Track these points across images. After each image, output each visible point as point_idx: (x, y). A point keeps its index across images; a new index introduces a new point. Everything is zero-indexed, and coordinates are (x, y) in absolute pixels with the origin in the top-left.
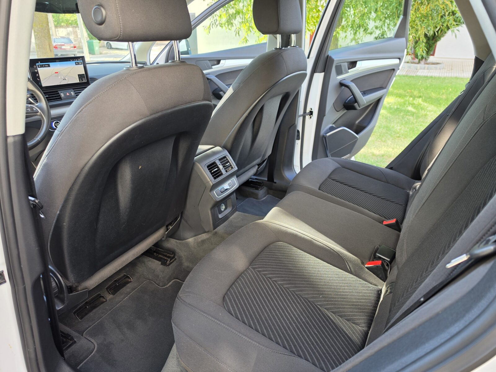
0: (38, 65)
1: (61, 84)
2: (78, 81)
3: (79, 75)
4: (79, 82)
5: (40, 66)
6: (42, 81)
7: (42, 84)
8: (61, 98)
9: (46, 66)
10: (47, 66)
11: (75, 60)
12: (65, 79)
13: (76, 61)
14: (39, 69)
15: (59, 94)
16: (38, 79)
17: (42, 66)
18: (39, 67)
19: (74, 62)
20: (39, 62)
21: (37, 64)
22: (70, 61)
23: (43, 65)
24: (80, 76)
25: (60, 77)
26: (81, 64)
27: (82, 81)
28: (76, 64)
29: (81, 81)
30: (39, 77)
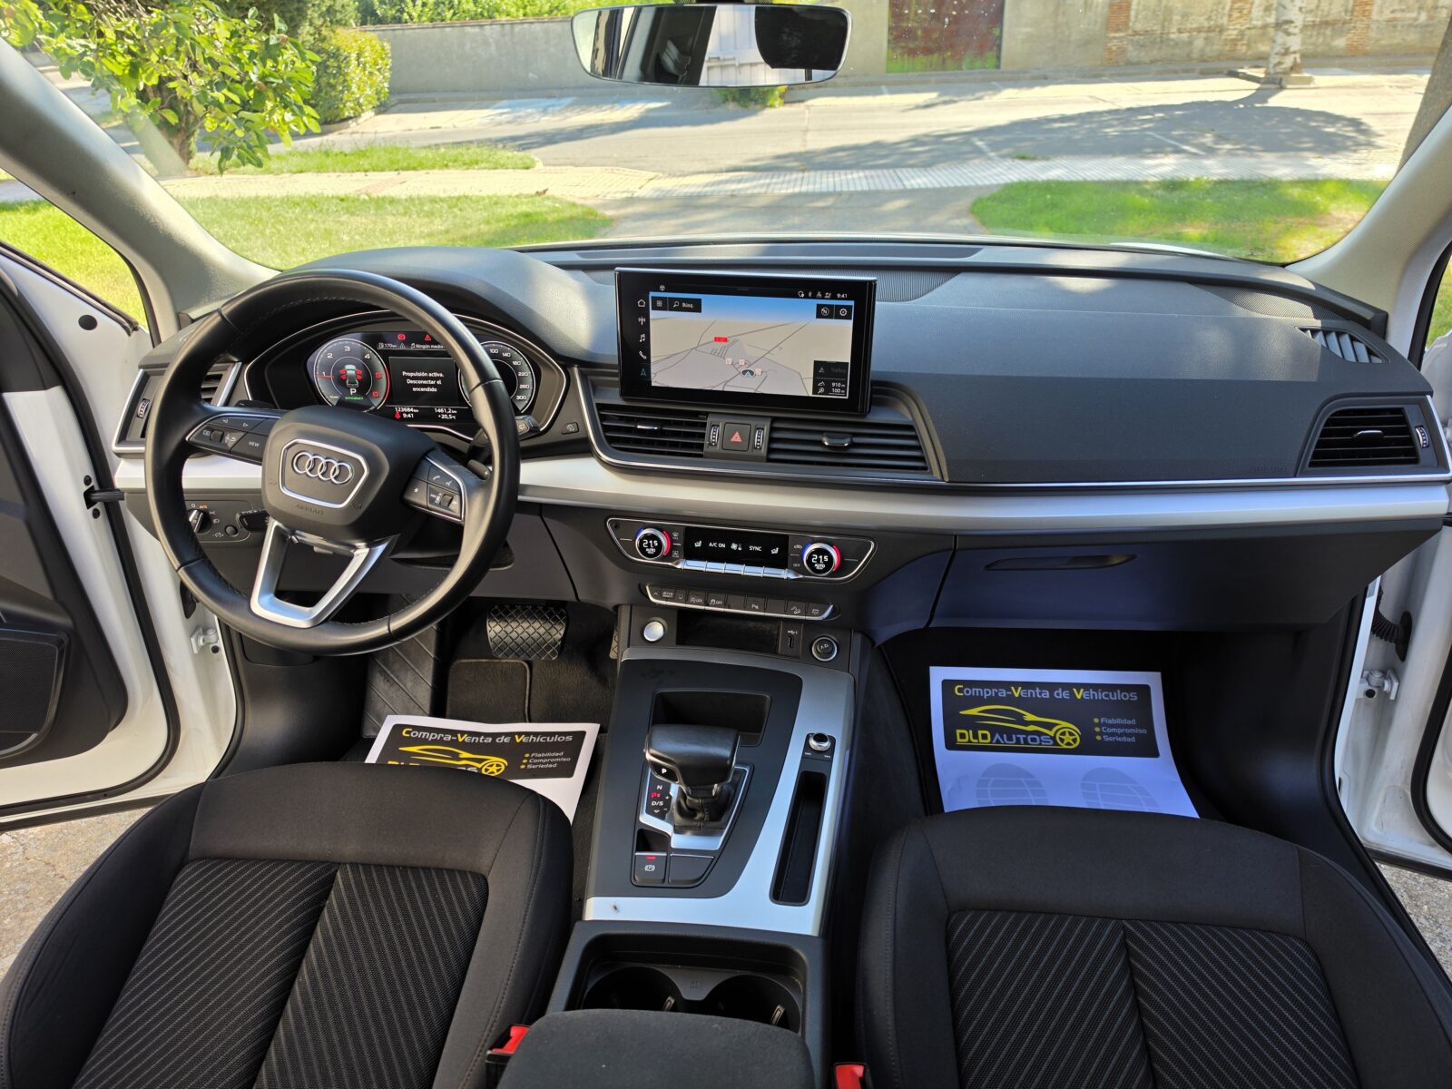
0: (655, 299)
1: (727, 389)
2: (806, 390)
3: (818, 364)
4: (811, 395)
5: (659, 303)
6: (657, 362)
7: (652, 376)
8: (701, 446)
9: (684, 305)
10: (691, 306)
11: (819, 294)
12: (752, 373)
13: (823, 298)
14: (653, 314)
15: (704, 425)
16: (641, 353)
17: (668, 305)
18: (655, 308)
19: (814, 303)
20: (662, 287)
21: (652, 294)
22: (796, 296)
23: (672, 300)
24: (824, 371)
25: (729, 361)
26: (848, 317)
27: (828, 390)
28: (819, 315)
29: (822, 390)
30: (646, 347)
